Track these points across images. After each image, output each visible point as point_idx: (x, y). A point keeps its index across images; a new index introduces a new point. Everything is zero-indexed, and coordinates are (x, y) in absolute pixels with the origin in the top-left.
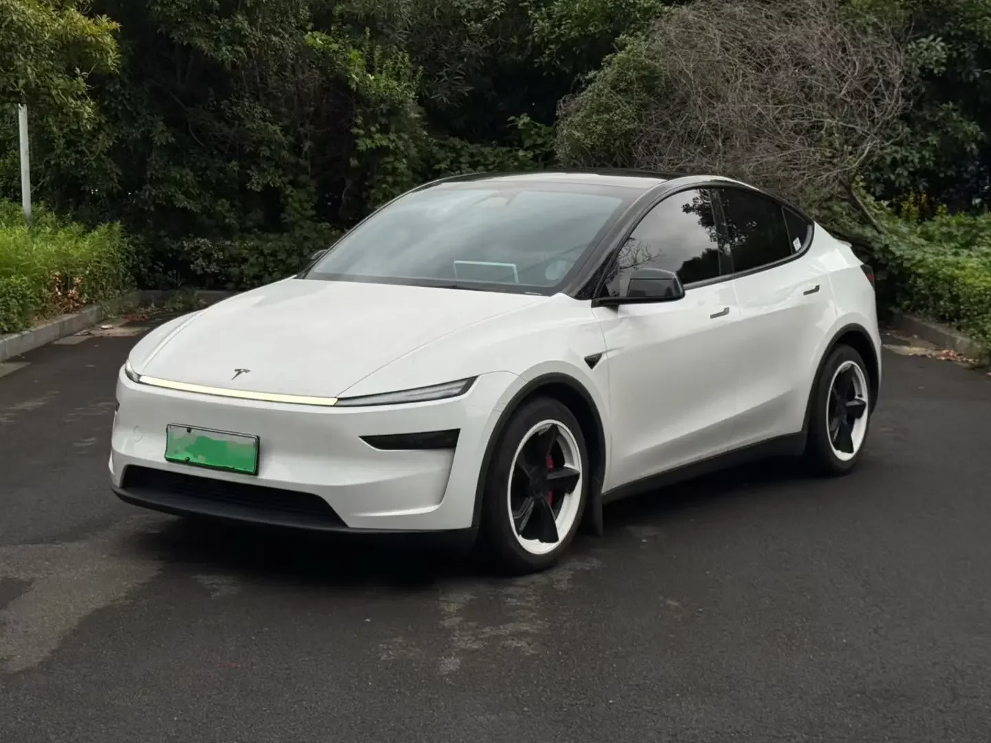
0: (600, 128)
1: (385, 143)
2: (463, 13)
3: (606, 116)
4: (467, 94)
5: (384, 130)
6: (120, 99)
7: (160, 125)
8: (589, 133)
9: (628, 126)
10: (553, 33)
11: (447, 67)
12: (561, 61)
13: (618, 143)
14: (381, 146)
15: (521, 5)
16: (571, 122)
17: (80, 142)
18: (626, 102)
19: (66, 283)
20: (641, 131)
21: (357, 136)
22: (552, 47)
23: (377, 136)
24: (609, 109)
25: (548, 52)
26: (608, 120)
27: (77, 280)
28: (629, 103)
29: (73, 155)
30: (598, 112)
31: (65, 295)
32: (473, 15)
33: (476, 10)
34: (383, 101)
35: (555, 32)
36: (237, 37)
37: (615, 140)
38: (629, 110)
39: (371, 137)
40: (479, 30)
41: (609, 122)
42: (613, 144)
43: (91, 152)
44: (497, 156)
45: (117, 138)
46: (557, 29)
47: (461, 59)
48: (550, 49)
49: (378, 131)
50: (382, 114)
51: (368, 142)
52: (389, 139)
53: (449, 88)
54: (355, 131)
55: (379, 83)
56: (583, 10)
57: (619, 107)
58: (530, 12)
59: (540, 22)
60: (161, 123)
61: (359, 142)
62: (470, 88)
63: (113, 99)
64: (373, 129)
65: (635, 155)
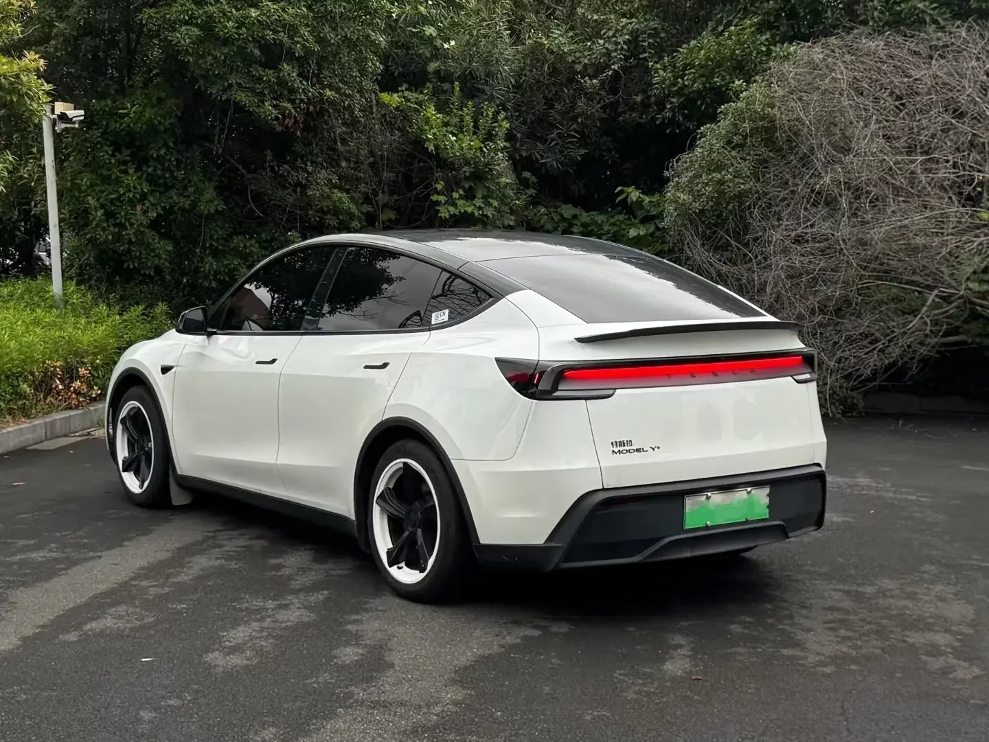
0: (709, 189)
1: (469, 210)
2: (579, 68)
3: (717, 176)
4: (579, 159)
5: (470, 196)
6: (166, 164)
7: (210, 193)
8: (697, 196)
9: (742, 187)
10: (675, 84)
11: (557, 128)
12: (685, 116)
13: (730, 207)
14: (465, 212)
15: (641, 56)
16: (678, 183)
17: (120, 213)
18: (741, 158)
19: (70, 374)
20: (757, 192)
21: (438, 203)
22: (674, 100)
23: (461, 203)
24: (719, 167)
25: (668, 107)
26: (720, 180)
27: (82, 371)
28: (744, 159)
29: (112, 228)
30: (710, 171)
31: (68, 387)
32: (590, 71)
33: (592, 65)
34: (467, 163)
35: (678, 83)
36: (283, 90)
37: (728, 204)
38: (745, 168)
39: (454, 205)
40: (593, 86)
41: (721, 182)
42: (726, 208)
43: (132, 225)
44: (613, 224)
45: (164, 208)
46: (680, 80)
47: (575, 119)
48: (671, 103)
49: (461, 197)
50: (467, 178)
51: (452, 209)
52: (475, 205)
53: (561, 152)
54: (435, 198)
55: (461, 145)
56: (708, 59)
57: (732, 165)
58: (650, 64)
59: (661, 72)
60: (211, 190)
61: (441, 209)
62: (583, 152)
63: (158, 166)
64: (455, 195)
65: (751, 221)
